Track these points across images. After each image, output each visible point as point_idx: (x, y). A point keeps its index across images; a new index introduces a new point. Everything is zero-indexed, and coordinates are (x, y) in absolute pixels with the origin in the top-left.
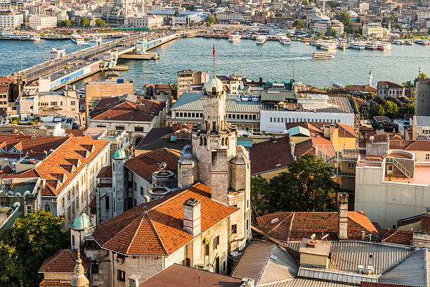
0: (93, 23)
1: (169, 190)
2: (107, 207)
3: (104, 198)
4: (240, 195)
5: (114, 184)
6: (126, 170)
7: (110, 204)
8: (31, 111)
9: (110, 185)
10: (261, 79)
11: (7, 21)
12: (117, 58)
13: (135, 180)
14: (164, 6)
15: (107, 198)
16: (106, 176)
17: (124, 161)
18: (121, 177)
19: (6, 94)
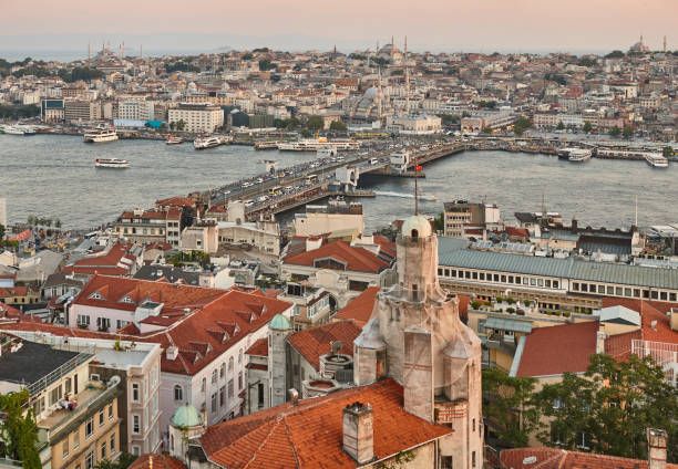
0: (327, 125)
1: (337, 385)
2: (261, 400)
3: (257, 386)
4: (457, 408)
5: (270, 366)
6: (288, 348)
7: (265, 396)
8: (199, 248)
9: (265, 368)
10: (575, 222)
11: (201, 119)
12: (357, 177)
13: (302, 365)
14: (445, 100)
15: (261, 386)
16: (259, 353)
17: (286, 333)
18: (282, 358)
19: (178, 222)
